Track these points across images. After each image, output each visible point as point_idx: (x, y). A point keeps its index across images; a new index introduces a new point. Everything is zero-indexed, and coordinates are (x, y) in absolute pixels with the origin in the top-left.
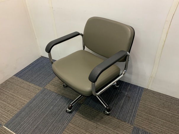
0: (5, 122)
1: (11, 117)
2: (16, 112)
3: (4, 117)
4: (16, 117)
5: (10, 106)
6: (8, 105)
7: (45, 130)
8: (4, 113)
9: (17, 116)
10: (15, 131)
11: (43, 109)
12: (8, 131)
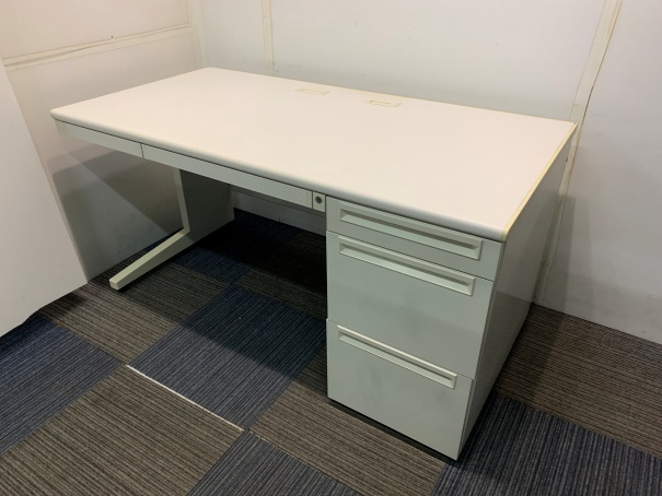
0: (131, 356)
1: (146, 347)
2: (157, 337)
3: (127, 345)
4: (161, 347)
5: (141, 322)
6: (134, 319)
7: (239, 380)
8: (125, 336)
9: (162, 344)
10: (159, 376)
11: (232, 333)
12: (140, 377)
